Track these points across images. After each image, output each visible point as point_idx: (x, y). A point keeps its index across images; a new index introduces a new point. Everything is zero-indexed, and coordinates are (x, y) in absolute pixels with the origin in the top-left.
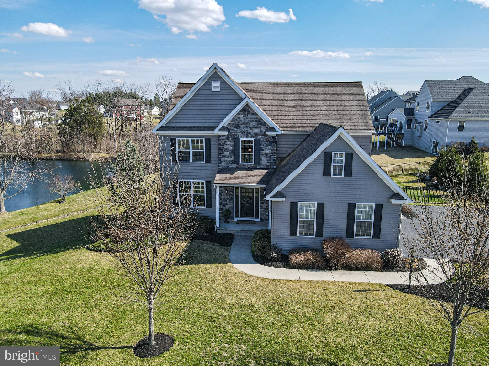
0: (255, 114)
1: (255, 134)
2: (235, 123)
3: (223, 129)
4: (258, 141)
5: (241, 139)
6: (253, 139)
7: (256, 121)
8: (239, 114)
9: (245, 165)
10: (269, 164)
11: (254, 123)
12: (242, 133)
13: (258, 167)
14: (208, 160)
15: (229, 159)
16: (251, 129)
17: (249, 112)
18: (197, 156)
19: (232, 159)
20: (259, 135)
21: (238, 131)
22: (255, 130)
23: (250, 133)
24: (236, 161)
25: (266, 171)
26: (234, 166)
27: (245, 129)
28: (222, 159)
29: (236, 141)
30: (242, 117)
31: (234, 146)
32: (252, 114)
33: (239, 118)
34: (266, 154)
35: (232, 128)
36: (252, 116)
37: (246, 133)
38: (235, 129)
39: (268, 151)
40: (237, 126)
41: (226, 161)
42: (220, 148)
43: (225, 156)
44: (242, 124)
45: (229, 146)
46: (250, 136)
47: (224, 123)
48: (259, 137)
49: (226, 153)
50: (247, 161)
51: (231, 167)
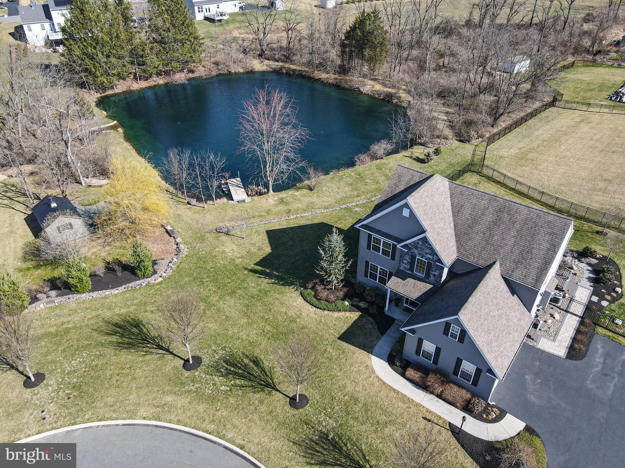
0: (430, 245)
1: (428, 258)
2: (415, 245)
3: (406, 246)
4: (429, 264)
5: (417, 257)
6: (427, 261)
7: (431, 250)
8: (419, 241)
9: (417, 275)
10: (435, 282)
11: (428, 251)
12: (419, 254)
13: (427, 281)
14: (393, 258)
15: (406, 266)
16: (426, 254)
17: (426, 242)
18: (385, 253)
19: (409, 267)
21: (416, 251)
22: (429, 256)
23: (425, 256)
24: (411, 269)
25: (432, 286)
27: (422, 252)
28: (402, 264)
29: (413, 257)
30: (421, 243)
31: (411, 260)
32: (428, 244)
33: (418, 243)
34: (435, 275)
35: (412, 247)
36: (428, 246)
37: (422, 255)
38: (414, 249)
39: (436, 273)
40: (416, 248)
41: (404, 266)
42: (401, 257)
43: (404, 263)
44: (420, 248)
45: (408, 258)
46: (424, 258)
47: (408, 242)
48: (431, 262)
49: (404, 261)
50: (420, 272)
51: (408, 273)
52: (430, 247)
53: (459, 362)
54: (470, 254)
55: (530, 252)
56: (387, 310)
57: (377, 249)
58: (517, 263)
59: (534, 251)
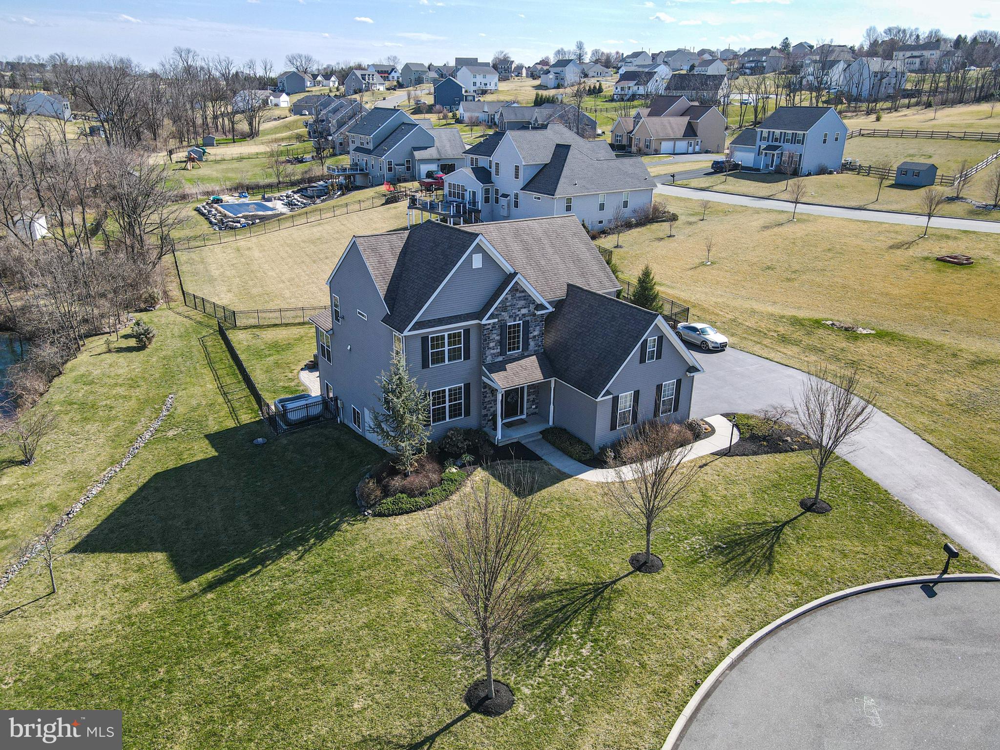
0: (524, 291)
1: (523, 315)
2: (502, 306)
3: (493, 315)
4: (526, 324)
5: (508, 324)
6: (521, 322)
7: (524, 300)
9: (511, 355)
10: (537, 348)
11: (522, 303)
12: (510, 317)
13: (525, 354)
14: (467, 357)
15: (495, 351)
16: (519, 311)
17: (518, 291)
18: (453, 355)
19: (499, 350)
20: (527, 316)
21: (505, 315)
22: (524, 311)
23: (518, 315)
24: (502, 352)
26: (500, 359)
27: (513, 311)
28: (487, 352)
29: (503, 327)
31: (501, 334)
32: (522, 292)
33: (508, 299)
34: (534, 337)
35: (499, 313)
36: (520, 295)
37: (514, 315)
38: (503, 313)
39: (536, 333)
40: (505, 309)
41: (492, 354)
42: (485, 340)
43: (490, 348)
44: (511, 306)
45: (495, 336)
46: (518, 318)
47: (494, 309)
48: (527, 318)
49: (492, 345)
50: (514, 350)
51: (497, 360)
52: (523, 294)
56: (500, 438)
57: (439, 358)
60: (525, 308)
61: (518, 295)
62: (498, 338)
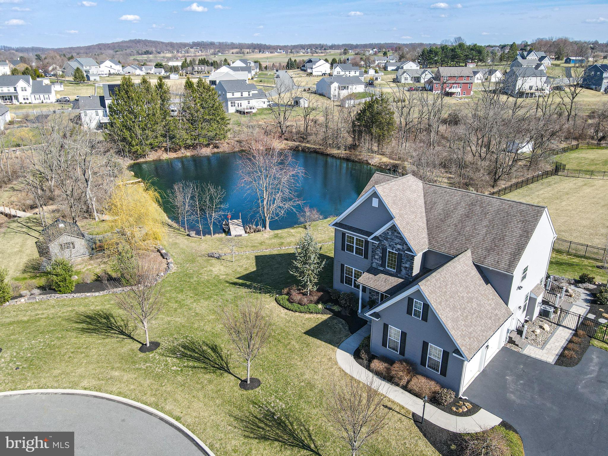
0: (399, 233)
1: (398, 249)
2: (385, 236)
3: (376, 238)
4: (400, 256)
5: (388, 250)
6: (397, 253)
7: (400, 239)
8: (388, 230)
9: (389, 270)
10: (407, 276)
11: (398, 240)
12: (389, 245)
13: (399, 275)
14: (366, 257)
15: (378, 262)
16: (396, 245)
17: (395, 231)
18: (359, 252)
19: (380, 263)
20: (402, 251)
21: (386, 243)
22: (399, 246)
23: (395, 247)
24: (383, 265)
25: (403, 280)
26: (382, 269)
27: (392, 243)
28: (374, 260)
29: (384, 250)
30: (390, 234)
31: (382, 253)
33: (388, 233)
34: (406, 268)
35: (382, 239)
36: (398, 235)
37: (392, 246)
38: (385, 241)
39: (407, 266)
40: (386, 239)
41: (376, 263)
42: (373, 252)
43: (376, 259)
44: (390, 239)
45: (379, 252)
46: (394, 249)
47: (377, 233)
49: (376, 257)
50: (391, 267)
51: (380, 268)
52: (400, 235)
53: (425, 345)
54: (441, 245)
55: (502, 239)
56: (360, 312)
57: (350, 249)
58: (489, 250)
59: (507, 239)
60: (400, 245)
61: (396, 234)
62: (381, 255)
